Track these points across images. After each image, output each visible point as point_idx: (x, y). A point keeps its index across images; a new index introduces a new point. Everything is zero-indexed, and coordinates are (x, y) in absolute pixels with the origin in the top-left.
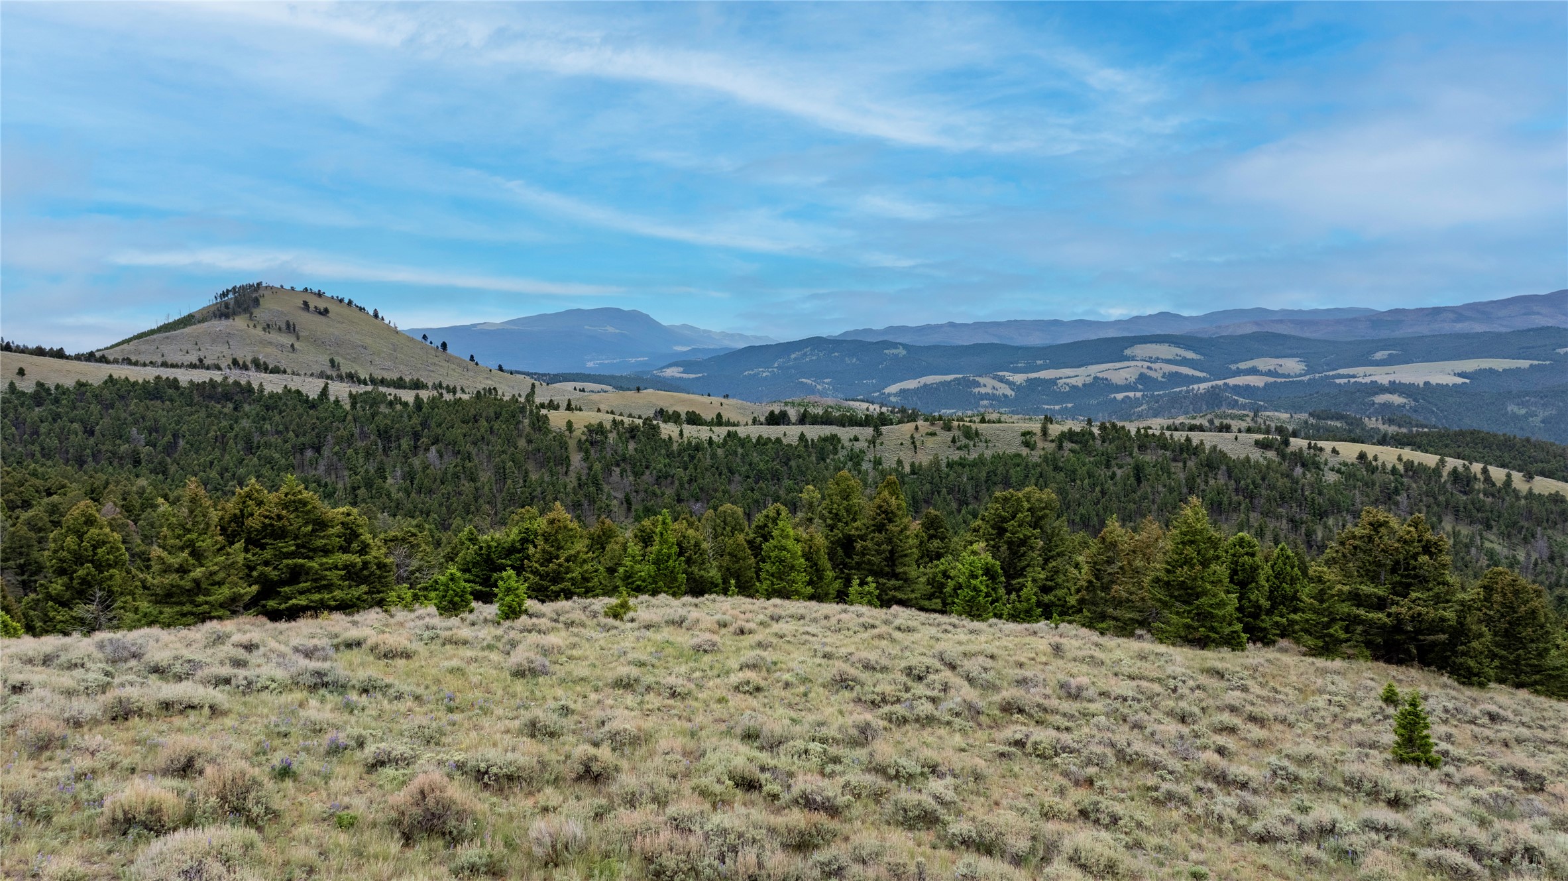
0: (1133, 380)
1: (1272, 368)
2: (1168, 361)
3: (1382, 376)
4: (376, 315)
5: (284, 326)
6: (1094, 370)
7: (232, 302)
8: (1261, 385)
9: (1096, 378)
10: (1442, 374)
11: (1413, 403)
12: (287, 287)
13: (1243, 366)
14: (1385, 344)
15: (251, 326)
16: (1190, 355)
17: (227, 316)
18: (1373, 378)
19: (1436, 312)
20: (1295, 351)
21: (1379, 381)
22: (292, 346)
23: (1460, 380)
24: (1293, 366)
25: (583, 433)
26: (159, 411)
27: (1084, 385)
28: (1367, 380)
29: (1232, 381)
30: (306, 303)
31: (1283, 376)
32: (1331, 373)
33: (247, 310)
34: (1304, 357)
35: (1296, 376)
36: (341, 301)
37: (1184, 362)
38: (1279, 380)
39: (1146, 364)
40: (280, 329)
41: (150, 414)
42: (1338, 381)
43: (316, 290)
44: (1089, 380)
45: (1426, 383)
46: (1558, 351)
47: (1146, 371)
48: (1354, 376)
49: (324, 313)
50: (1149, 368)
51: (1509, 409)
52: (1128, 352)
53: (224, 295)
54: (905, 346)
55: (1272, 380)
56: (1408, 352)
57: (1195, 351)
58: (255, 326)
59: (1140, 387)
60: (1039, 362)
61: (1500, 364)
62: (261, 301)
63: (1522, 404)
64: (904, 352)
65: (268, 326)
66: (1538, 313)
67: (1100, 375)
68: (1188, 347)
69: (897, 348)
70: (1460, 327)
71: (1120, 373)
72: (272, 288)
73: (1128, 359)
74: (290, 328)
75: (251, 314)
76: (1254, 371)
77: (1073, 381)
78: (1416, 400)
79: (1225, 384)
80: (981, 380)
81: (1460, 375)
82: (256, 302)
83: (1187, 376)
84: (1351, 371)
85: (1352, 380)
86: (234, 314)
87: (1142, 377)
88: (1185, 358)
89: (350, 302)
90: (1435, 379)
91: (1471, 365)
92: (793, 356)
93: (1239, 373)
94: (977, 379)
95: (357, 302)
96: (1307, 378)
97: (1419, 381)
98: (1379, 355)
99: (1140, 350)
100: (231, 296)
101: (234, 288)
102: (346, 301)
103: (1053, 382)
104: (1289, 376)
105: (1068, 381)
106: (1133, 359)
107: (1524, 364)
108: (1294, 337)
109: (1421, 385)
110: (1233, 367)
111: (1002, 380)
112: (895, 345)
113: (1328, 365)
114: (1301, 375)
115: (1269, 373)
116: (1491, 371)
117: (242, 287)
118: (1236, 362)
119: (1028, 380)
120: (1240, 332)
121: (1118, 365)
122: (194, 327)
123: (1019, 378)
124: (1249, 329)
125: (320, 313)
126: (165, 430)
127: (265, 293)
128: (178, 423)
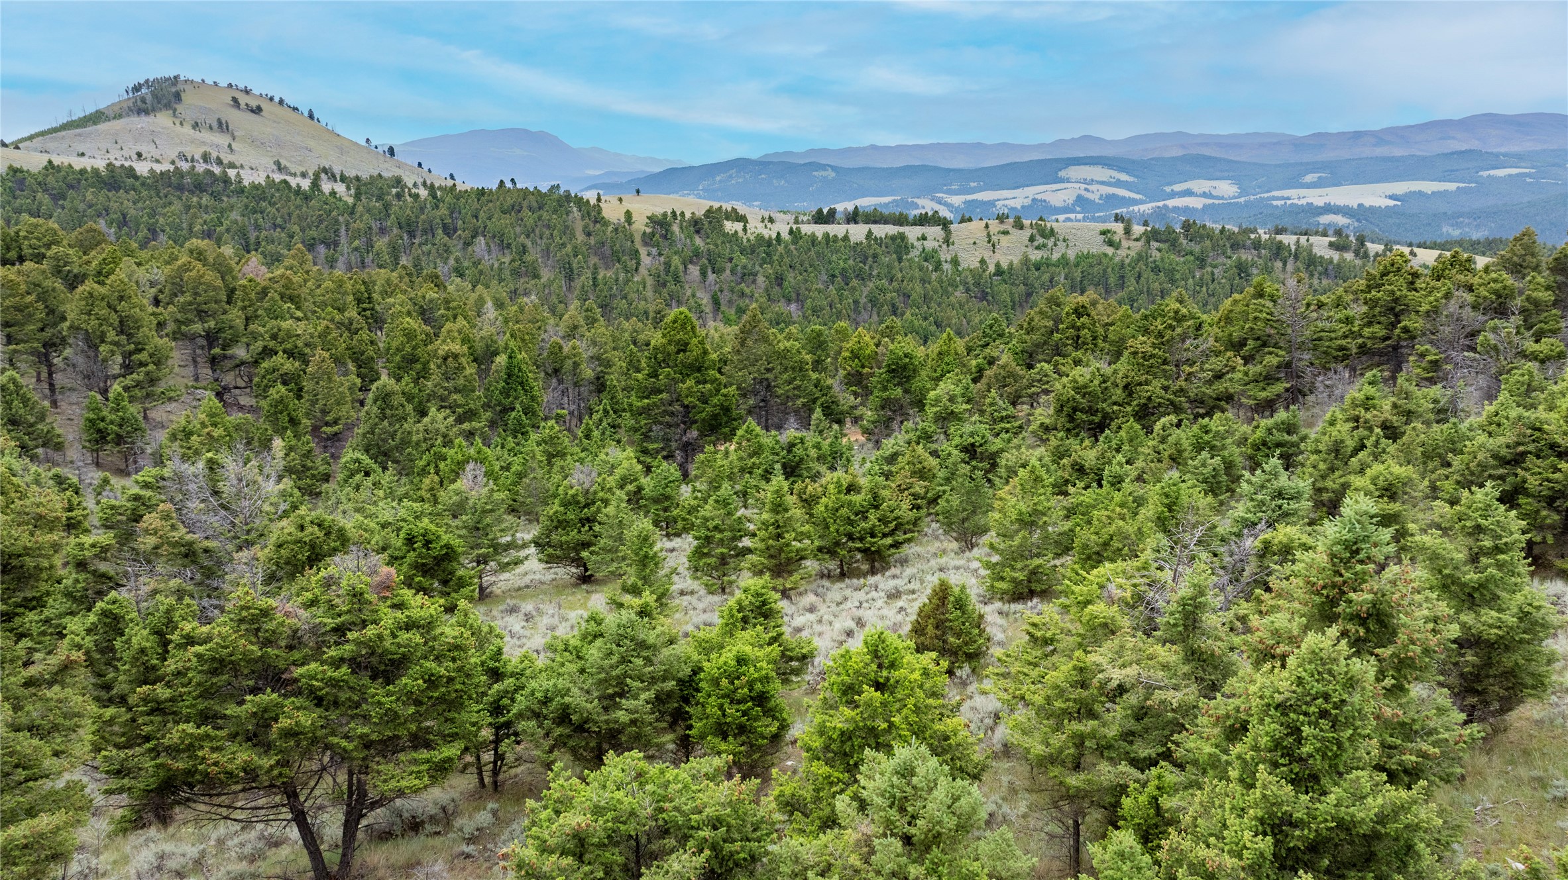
0: (1071, 202)
1: (1207, 190)
2: (1103, 183)
3: (1317, 198)
4: (311, 116)
5: (215, 125)
6: (1032, 191)
7: (149, 98)
8: (1200, 206)
9: (1034, 200)
10: (1374, 196)
11: (1356, 224)
12: (209, 81)
13: (1178, 188)
14: (1314, 167)
15: (178, 123)
16: (1124, 177)
17: (147, 112)
18: (1310, 201)
19: (1357, 135)
20: (1226, 174)
21: (1315, 203)
22: (230, 146)
23: (1392, 203)
24: (1226, 189)
25: (647, 225)
26: (124, 202)
27: (1023, 207)
28: (1303, 202)
29: (1171, 203)
30: (235, 100)
31: (1217, 198)
32: (1266, 195)
33: (168, 106)
34: (1236, 180)
35: (1230, 198)
36: (271, 99)
37: (1119, 184)
38: (1217, 202)
39: (1083, 186)
40: (211, 128)
41: (114, 205)
42: (1275, 203)
43: (242, 86)
44: (1028, 202)
45: (1360, 205)
46: (1481, 173)
47: (1083, 193)
48: (1289, 198)
49: (258, 110)
50: (1086, 190)
51: (1444, 230)
52: (1062, 174)
53: (137, 88)
54: (833, 168)
55: (1210, 201)
56: (1335, 175)
57: (1128, 173)
58: (181, 124)
59: (1078, 209)
60: (972, 184)
61: (1428, 187)
62: (183, 95)
63: (1457, 225)
64: (833, 174)
65: (197, 124)
66: (1454, 138)
67: (1039, 197)
68: (1121, 169)
69: (825, 170)
70: (1381, 151)
71: (1058, 195)
72: (192, 81)
73: (1062, 181)
74: (222, 126)
75: (175, 110)
76: (1188, 193)
77: (1011, 203)
78: (1358, 220)
79: (1165, 205)
80: (920, 202)
81: (1391, 197)
82: (178, 96)
83: (1124, 198)
84: (1285, 193)
85: (1289, 202)
86: (154, 110)
87: (1080, 198)
88: (1118, 180)
89: (281, 102)
90: (1367, 203)
91: (1401, 188)
92: (718, 178)
93: (1173, 195)
94: (915, 200)
95: (288, 100)
96: (1242, 200)
97: (1353, 203)
98: (1310, 178)
99: (1074, 172)
100: (144, 90)
101: (147, 81)
102: (277, 99)
103: (992, 203)
104: (1222, 198)
105: (1006, 202)
106: (1068, 181)
107: (1452, 186)
108: (1224, 160)
109: (1355, 207)
110: (1168, 189)
111: (940, 202)
112: (824, 167)
113: (1259, 187)
114: (1236, 198)
115: (1204, 195)
116: (1421, 194)
117: (156, 80)
118: (1170, 184)
119: (965, 202)
120: (1167, 155)
121: (1055, 187)
122: (108, 124)
123: (957, 200)
124: (1176, 152)
125: (252, 111)
126: (138, 224)
127: (186, 87)
128: (153, 214)
